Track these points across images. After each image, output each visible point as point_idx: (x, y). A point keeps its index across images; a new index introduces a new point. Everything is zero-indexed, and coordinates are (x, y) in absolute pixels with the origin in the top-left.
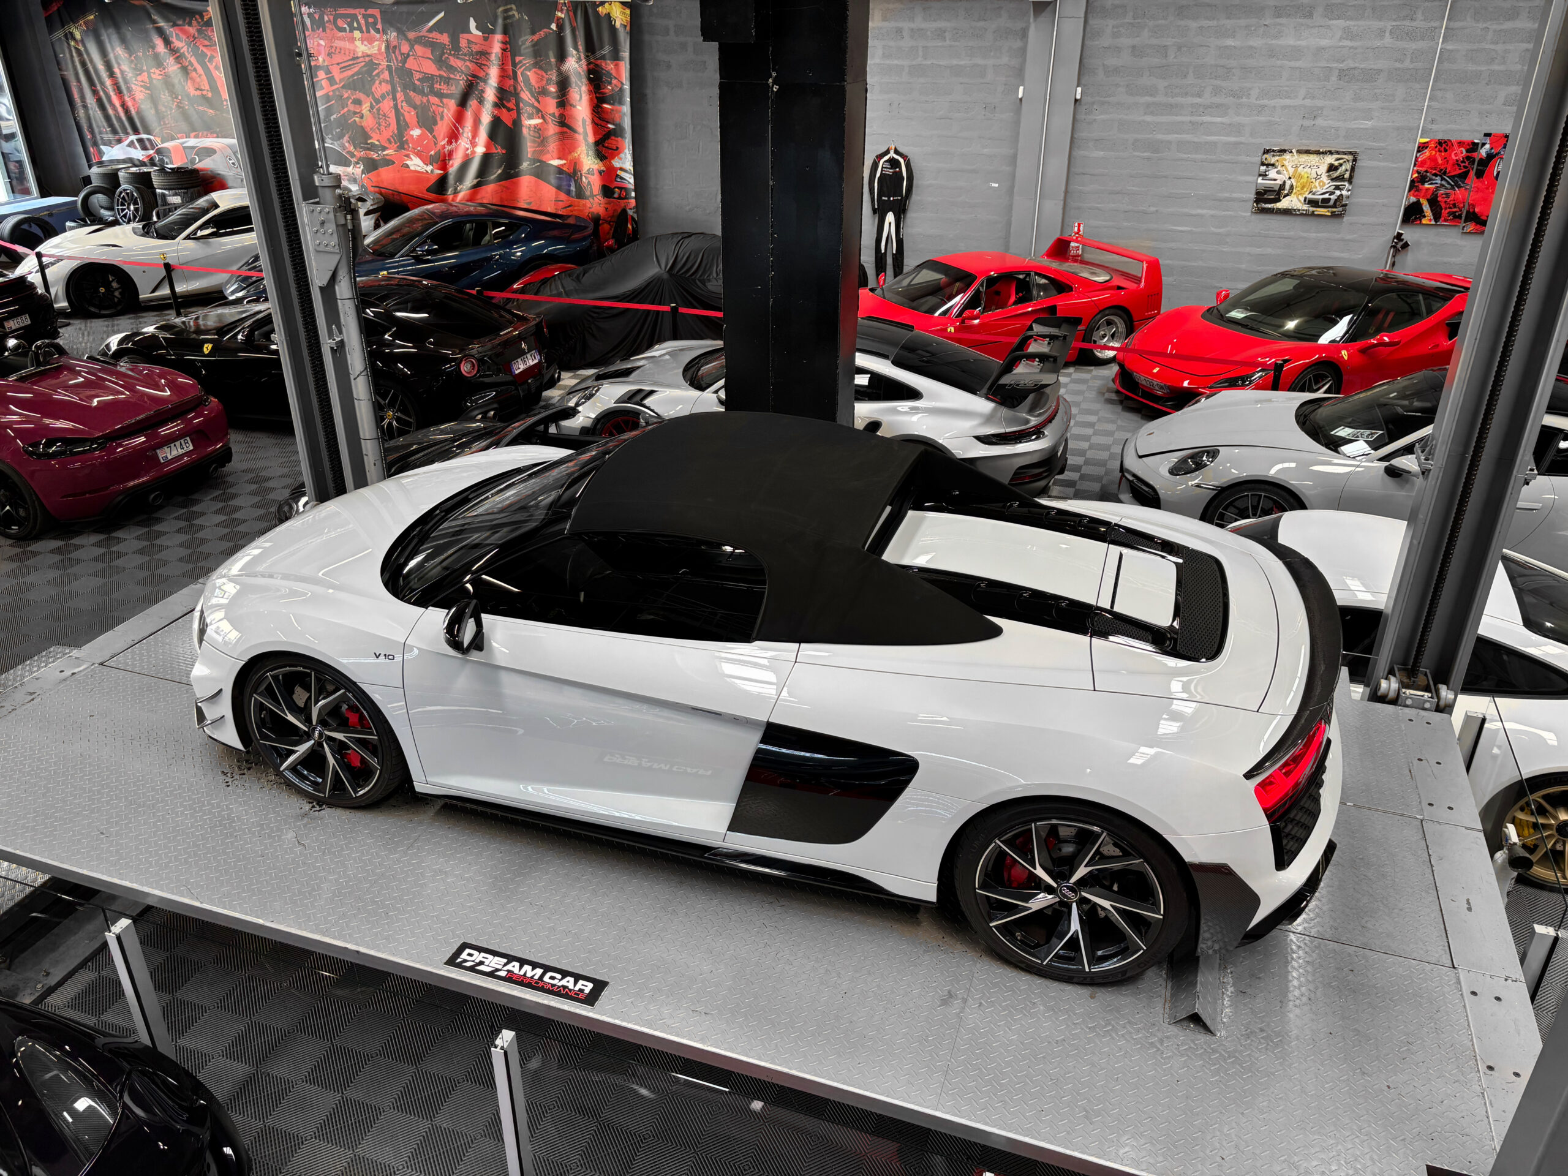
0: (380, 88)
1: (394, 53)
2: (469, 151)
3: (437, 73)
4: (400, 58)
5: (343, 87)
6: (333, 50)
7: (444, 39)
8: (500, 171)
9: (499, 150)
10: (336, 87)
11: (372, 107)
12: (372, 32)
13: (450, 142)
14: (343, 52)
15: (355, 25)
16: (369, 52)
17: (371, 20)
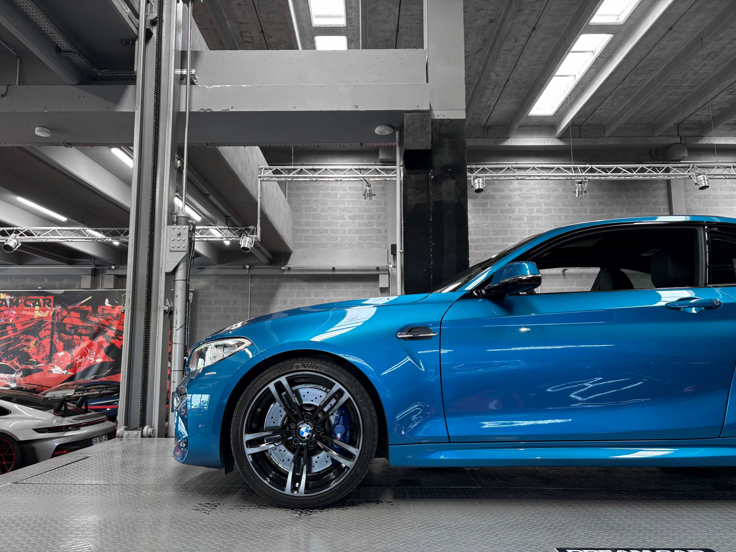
0: (43, 333)
1: (57, 316)
2: (92, 362)
3: (81, 324)
4: (60, 318)
5: (21, 333)
6: (20, 316)
7: (90, 308)
8: (109, 371)
9: (111, 360)
10: (17, 333)
11: (36, 342)
12: (47, 306)
13: (81, 358)
14: (26, 316)
15: (37, 303)
16: (42, 316)
17: (47, 301)
